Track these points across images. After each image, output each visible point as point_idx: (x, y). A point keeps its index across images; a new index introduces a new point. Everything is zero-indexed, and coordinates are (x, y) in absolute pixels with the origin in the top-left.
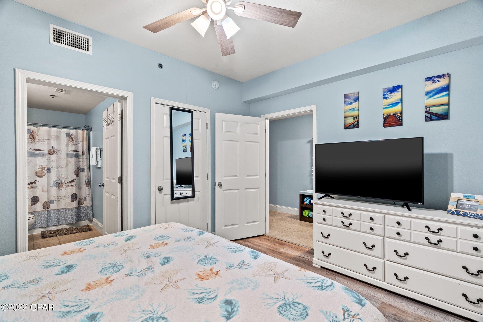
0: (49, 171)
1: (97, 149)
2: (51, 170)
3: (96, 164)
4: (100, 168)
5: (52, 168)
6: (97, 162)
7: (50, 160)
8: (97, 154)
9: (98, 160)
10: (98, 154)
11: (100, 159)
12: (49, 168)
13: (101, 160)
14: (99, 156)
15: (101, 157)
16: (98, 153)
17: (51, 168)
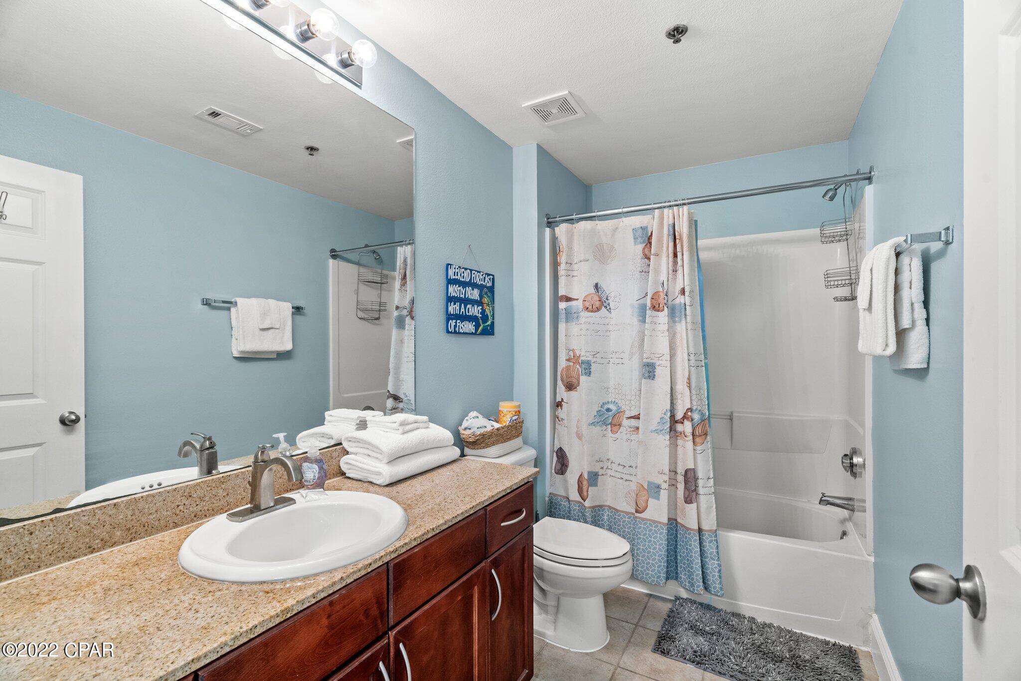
0: (649, 372)
1: (898, 255)
2: (657, 367)
3: (892, 349)
4: (921, 373)
5: (660, 362)
6: (901, 334)
7: (654, 330)
8: (897, 288)
9: (905, 323)
10: (905, 286)
11: (920, 313)
12: (649, 361)
13: (928, 320)
14: (912, 293)
15: (926, 304)
16: (905, 277)
17: (658, 363)
